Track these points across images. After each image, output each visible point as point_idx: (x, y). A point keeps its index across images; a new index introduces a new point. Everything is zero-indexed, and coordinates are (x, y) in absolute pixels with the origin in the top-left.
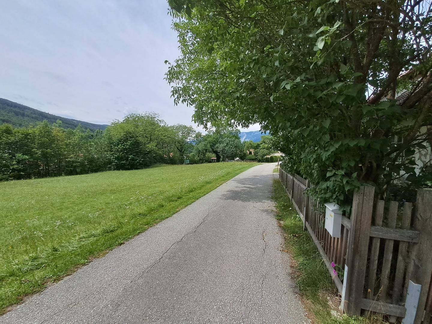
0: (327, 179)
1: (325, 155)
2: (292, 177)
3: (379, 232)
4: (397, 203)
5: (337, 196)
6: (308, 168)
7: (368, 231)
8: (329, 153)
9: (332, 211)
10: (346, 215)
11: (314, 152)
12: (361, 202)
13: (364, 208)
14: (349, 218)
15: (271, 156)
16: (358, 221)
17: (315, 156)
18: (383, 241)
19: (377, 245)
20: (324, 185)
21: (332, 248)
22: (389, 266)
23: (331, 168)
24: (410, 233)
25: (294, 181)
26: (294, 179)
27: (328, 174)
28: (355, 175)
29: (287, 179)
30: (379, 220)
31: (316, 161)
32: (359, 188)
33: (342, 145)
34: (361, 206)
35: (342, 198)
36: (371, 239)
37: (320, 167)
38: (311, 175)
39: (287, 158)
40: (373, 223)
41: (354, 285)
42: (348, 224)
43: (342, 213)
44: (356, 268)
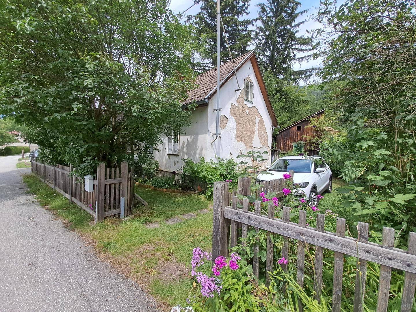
0: (84, 162)
1: (81, 150)
2: (53, 168)
3: (108, 182)
4: (114, 169)
5: (90, 170)
6: (71, 157)
7: (104, 182)
8: (83, 149)
9: (88, 179)
10: (94, 178)
11: (75, 148)
12: (100, 170)
13: (101, 173)
14: (96, 180)
15: (6, 146)
16: (100, 179)
17: (76, 150)
18: (110, 185)
19: (108, 187)
20: (82, 166)
21: (90, 200)
22: (113, 194)
23: (85, 156)
24: (119, 179)
25: (55, 171)
26: (56, 169)
27: (84, 159)
28: (96, 158)
29: (46, 171)
30: (108, 177)
31: (76, 153)
32: (98, 164)
33: (89, 146)
34: (100, 172)
35: (92, 171)
36: (105, 185)
37: (79, 156)
38: (74, 161)
39: (48, 151)
40: (106, 179)
41: (100, 208)
42: (96, 182)
43: (93, 178)
44: (100, 199)
